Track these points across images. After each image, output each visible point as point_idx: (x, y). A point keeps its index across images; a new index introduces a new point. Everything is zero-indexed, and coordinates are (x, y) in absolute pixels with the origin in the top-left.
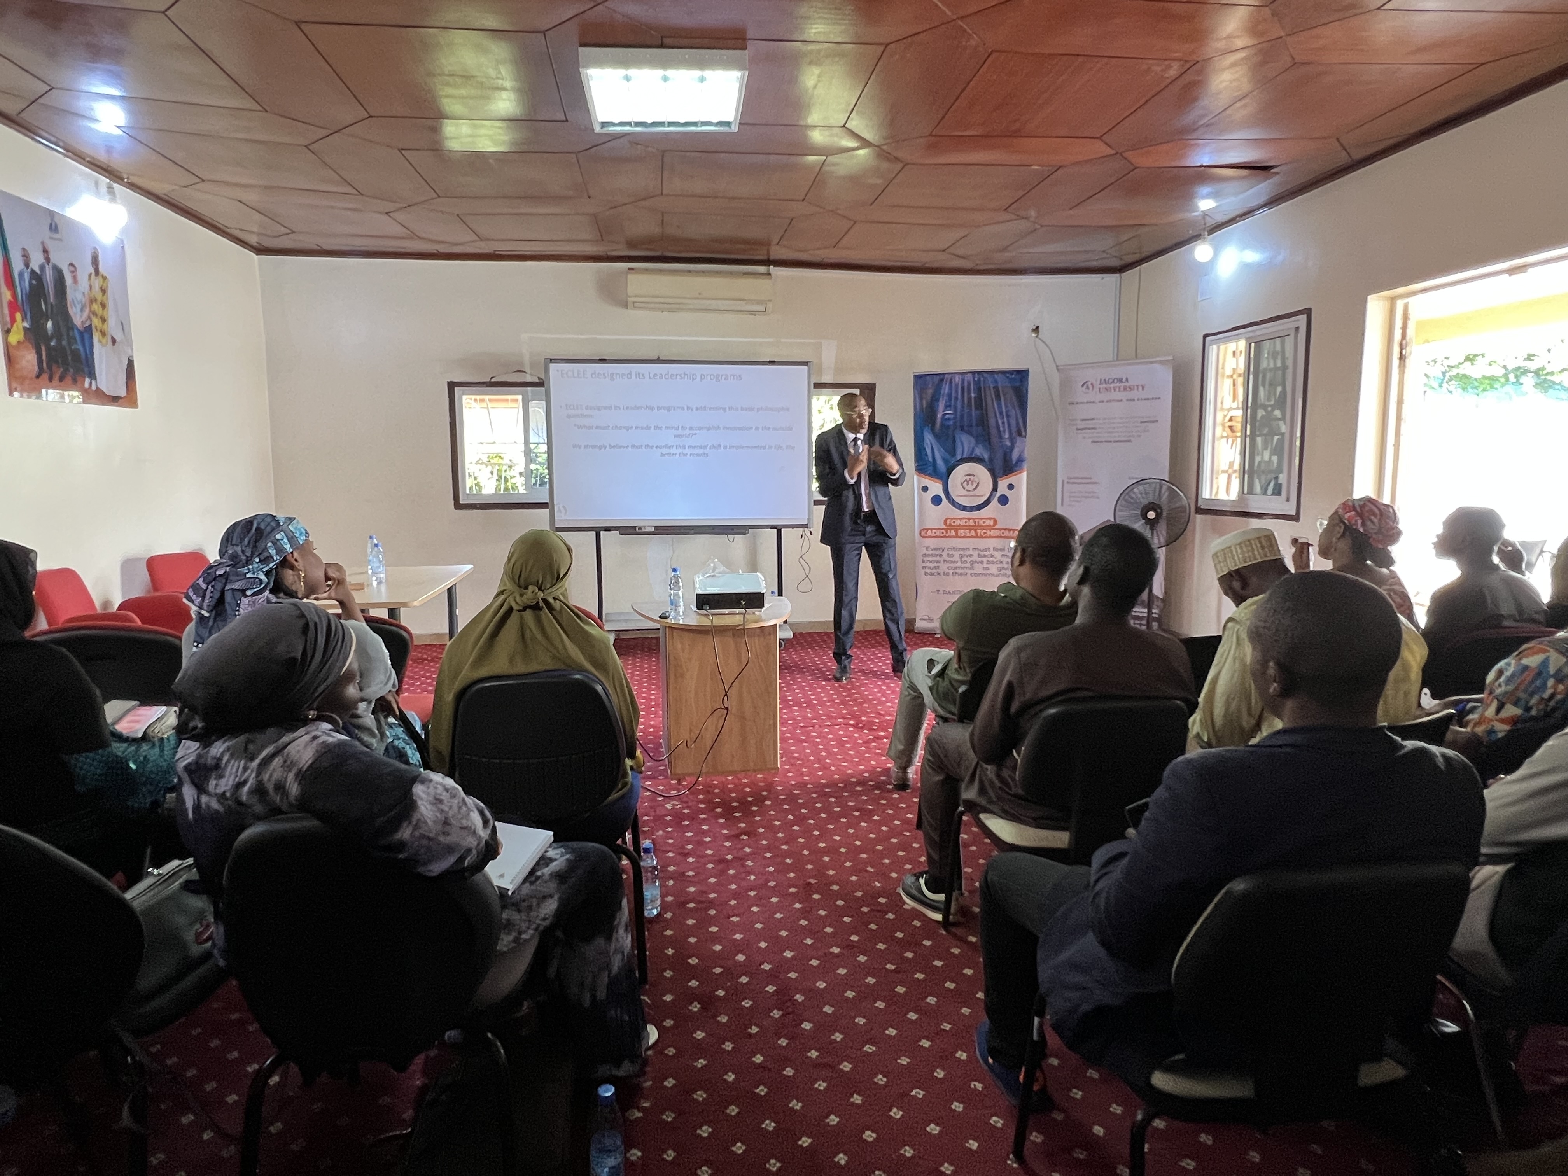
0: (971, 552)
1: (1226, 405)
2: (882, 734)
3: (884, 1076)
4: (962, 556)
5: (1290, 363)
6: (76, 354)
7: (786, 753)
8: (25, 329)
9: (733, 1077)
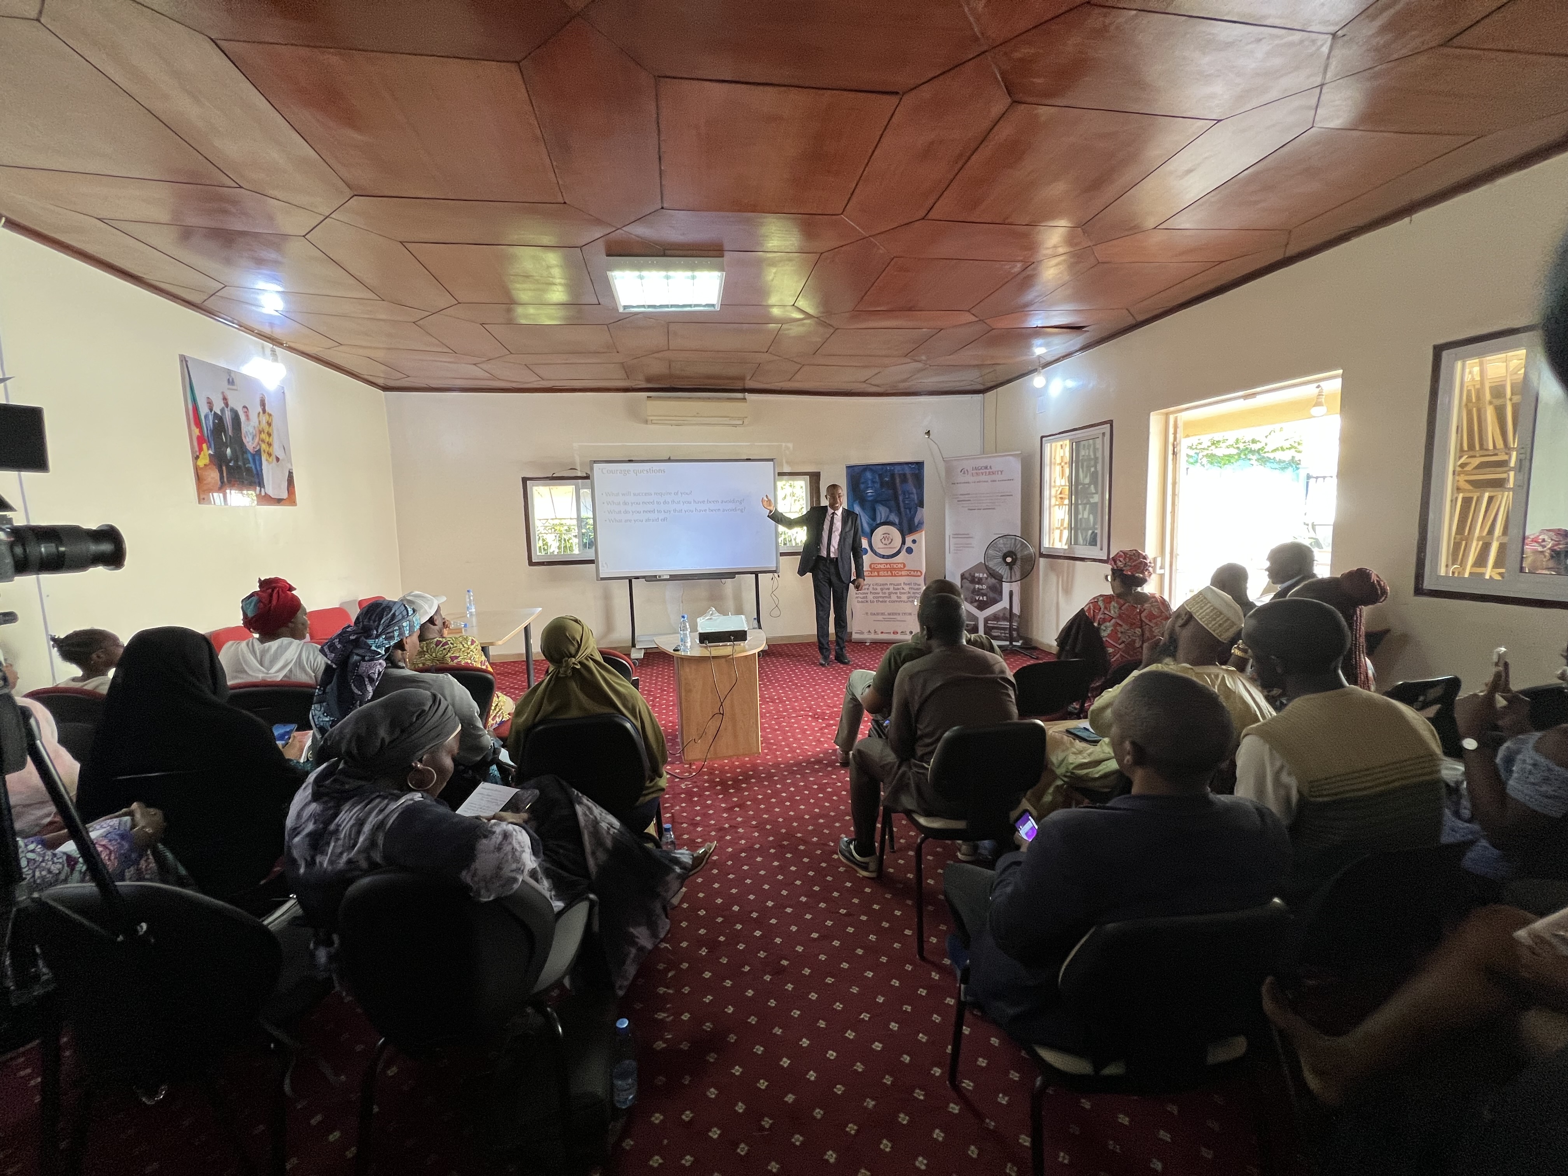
0: (888, 586)
1: (1058, 484)
2: (832, 722)
3: (841, 1004)
4: (882, 589)
5: (1099, 454)
6: (249, 470)
7: (765, 740)
8: (210, 455)
9: (732, 1009)
